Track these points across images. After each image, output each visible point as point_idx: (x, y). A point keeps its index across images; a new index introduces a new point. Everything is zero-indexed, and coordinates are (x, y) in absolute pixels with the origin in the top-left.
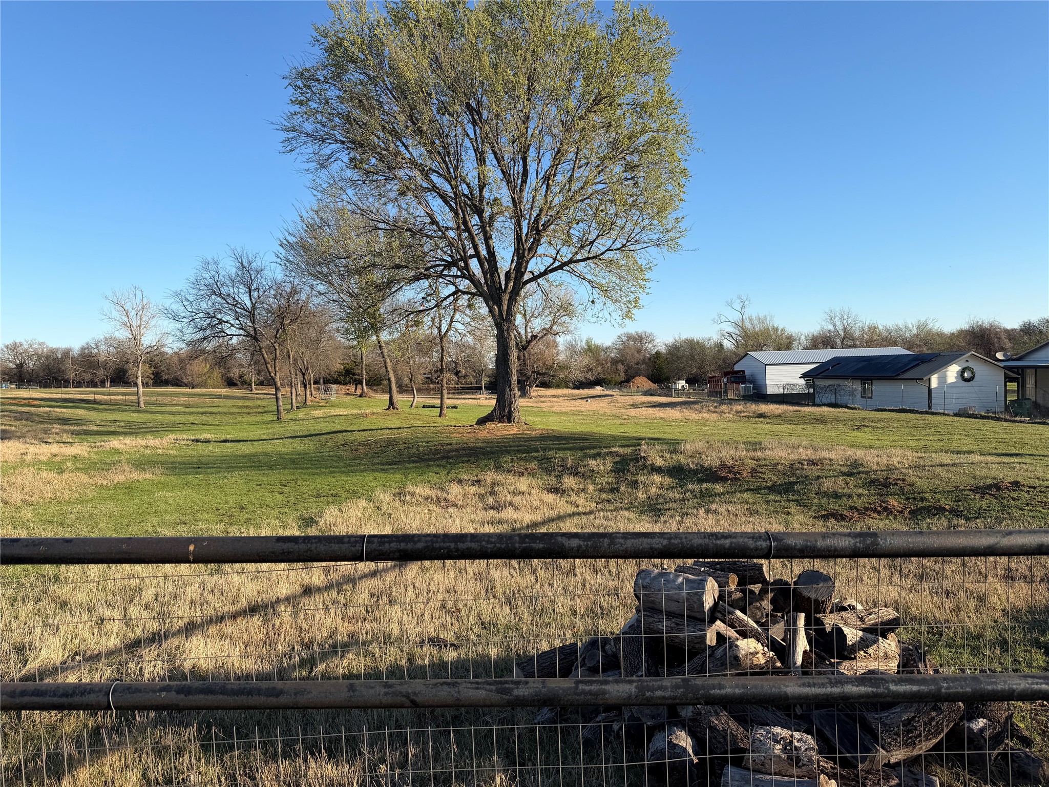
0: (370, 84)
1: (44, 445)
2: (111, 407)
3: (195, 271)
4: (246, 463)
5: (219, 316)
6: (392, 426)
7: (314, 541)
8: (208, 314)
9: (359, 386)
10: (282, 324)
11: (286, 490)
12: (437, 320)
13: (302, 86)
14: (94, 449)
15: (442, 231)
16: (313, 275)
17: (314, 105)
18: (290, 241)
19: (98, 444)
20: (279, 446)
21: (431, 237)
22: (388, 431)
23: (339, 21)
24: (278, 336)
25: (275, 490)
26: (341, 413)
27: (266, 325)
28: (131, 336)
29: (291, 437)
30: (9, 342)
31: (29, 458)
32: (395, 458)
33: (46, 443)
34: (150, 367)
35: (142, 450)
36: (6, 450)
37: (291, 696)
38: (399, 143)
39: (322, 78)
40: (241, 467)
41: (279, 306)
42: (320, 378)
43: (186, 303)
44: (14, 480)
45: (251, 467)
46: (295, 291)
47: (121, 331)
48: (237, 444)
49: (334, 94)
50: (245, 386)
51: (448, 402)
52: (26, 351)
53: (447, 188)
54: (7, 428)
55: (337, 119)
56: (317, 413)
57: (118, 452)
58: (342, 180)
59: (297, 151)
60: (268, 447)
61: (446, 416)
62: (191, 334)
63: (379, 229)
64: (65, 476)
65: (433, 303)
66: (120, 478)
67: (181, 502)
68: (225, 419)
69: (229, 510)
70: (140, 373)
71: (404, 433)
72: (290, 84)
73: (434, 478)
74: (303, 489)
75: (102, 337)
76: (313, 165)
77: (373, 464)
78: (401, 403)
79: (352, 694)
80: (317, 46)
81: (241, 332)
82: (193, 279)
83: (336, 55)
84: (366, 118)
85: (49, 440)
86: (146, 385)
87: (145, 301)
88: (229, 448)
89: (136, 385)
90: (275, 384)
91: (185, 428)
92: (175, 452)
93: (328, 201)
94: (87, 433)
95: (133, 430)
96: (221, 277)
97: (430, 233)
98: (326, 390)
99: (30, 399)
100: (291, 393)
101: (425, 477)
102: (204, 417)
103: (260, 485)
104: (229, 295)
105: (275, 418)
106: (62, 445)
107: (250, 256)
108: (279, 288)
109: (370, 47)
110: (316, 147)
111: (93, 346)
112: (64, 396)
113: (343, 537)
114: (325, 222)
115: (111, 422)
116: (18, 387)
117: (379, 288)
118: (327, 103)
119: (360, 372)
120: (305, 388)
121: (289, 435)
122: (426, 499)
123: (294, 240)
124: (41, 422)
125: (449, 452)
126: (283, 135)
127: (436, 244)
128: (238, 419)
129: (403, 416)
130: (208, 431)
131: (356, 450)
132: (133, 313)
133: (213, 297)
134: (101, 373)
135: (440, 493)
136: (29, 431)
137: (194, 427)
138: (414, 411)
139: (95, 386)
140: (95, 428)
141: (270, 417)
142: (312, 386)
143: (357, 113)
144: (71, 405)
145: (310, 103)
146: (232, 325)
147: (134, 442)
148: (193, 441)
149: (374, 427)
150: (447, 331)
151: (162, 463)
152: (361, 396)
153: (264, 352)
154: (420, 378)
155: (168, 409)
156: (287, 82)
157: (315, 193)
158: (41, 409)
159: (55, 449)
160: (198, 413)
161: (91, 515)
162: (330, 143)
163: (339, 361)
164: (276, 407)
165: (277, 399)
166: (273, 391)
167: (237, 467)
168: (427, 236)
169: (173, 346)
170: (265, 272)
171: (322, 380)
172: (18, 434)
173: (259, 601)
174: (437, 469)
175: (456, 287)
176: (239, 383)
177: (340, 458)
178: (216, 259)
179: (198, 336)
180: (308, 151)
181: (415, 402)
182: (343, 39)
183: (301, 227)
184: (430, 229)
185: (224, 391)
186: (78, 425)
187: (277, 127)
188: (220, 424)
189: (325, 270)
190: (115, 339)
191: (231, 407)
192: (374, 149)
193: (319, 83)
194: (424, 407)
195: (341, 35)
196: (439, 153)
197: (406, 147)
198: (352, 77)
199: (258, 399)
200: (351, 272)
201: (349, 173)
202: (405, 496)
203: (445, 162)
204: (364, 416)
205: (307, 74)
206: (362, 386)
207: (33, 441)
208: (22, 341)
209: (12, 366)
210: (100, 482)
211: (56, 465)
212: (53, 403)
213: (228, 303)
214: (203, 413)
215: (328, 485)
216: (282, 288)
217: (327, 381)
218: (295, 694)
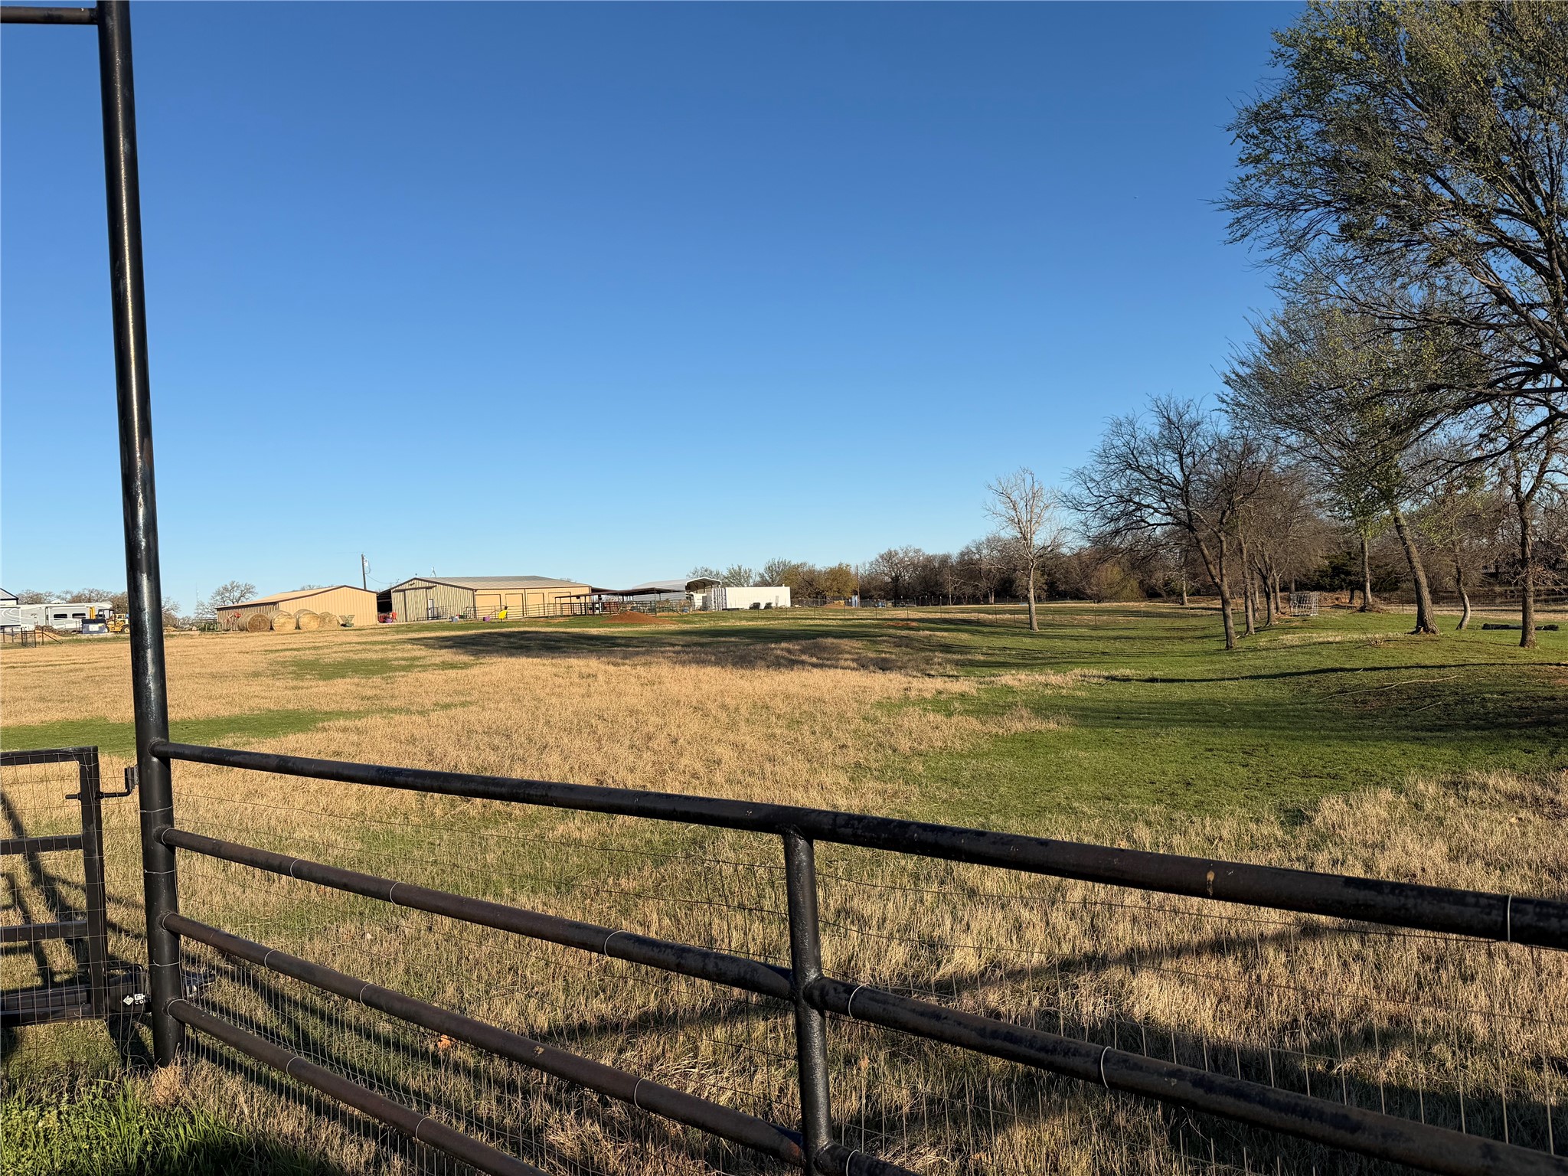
0: (1375, 97)
1: (927, 679)
2: (998, 630)
3: (1102, 438)
4: (1186, 714)
5: (1137, 499)
6: (1427, 663)
7: (1409, 893)
8: (1122, 497)
9: (1357, 593)
10: (1230, 502)
11: (1253, 761)
12: (1512, 472)
13: (1257, 132)
14: (983, 686)
15: (1520, 314)
16: (1279, 423)
17: (1277, 157)
18: (1241, 373)
19: (987, 679)
20: (1233, 691)
21: (1497, 328)
22: (1419, 672)
23: (1316, 13)
24: (1224, 521)
25: (1235, 759)
26: (1331, 639)
27: (1207, 506)
28: (1019, 535)
29: (1251, 677)
30: (884, 551)
31: (913, 694)
32: (1439, 718)
33: (929, 676)
34: (1043, 575)
35: (1041, 689)
36: (888, 684)
37: (1376, 1137)
38: (1429, 180)
39: (1290, 112)
40: (1180, 720)
41: (1226, 474)
42: (1290, 582)
43: (1090, 485)
44: (900, 723)
45: (1194, 721)
46: (1249, 449)
47: (1008, 529)
48: (1169, 684)
49: (1309, 130)
50: (1173, 598)
51: (1538, 618)
52: (901, 561)
53: (1530, 234)
54: (888, 656)
55: (1317, 170)
56: (1290, 639)
57: (1010, 690)
58: (1328, 262)
59: (1253, 234)
60: (1216, 692)
61: (1534, 645)
62: (1097, 527)
63: (1395, 330)
64: (954, 720)
65: (1502, 443)
66: (1018, 727)
67: (1100, 767)
68: (1148, 647)
69: (1169, 786)
70: (1032, 583)
71: (1453, 676)
72: (1238, 136)
73: (1524, 760)
74: (1280, 761)
75: (984, 539)
76: (1276, 252)
77: (1399, 728)
78: (1438, 620)
79: (1491, 1163)
80: (1280, 65)
81: (1169, 519)
82: (1099, 450)
83: (1313, 69)
84: (1368, 155)
85: (932, 673)
86: (1038, 599)
87: (1036, 488)
88: (1159, 691)
89: (1026, 599)
90: (1222, 594)
91: (1093, 660)
92: (1084, 694)
93: (1306, 301)
94: (973, 664)
95: (1027, 661)
96: (1139, 442)
97: (1494, 321)
98: (1301, 600)
99: (908, 620)
100: (1246, 607)
101: (1504, 756)
102: (1118, 644)
103: (1211, 750)
104: (1150, 467)
105: (1224, 647)
106: (946, 679)
107: (1181, 405)
108: (1226, 447)
109: (1372, 35)
110: (1283, 221)
111: (974, 549)
112: (947, 616)
113: (1465, 894)
114: (1299, 336)
115: (1000, 649)
116: (895, 605)
117: (1396, 429)
118: (1300, 147)
119: (1359, 569)
120: (1268, 598)
121: (1249, 674)
122: (1511, 797)
123: (1248, 371)
124: (922, 650)
125: (1550, 712)
126: (1230, 216)
127: (1511, 339)
128: (1167, 646)
129: (1446, 644)
130: (1126, 665)
131: (1364, 702)
132: (1022, 504)
133: (1128, 472)
134: (983, 584)
135: (1539, 791)
136: (909, 660)
137: (1106, 658)
138: (1467, 635)
139: (977, 602)
140: (982, 658)
141: (1213, 645)
142: (1279, 594)
143: (1352, 151)
144: (952, 627)
145: (1271, 156)
146: (1156, 510)
147: (1030, 678)
148: (1107, 678)
149: (1392, 664)
150: (1533, 490)
151: (1069, 709)
152: (1362, 610)
153: (1204, 547)
154: (1476, 576)
155: (1068, 631)
156: (1233, 134)
157: (1284, 293)
158: (921, 633)
159: (939, 683)
160: (1109, 638)
161: (988, 775)
162: (1306, 211)
163: (1320, 553)
164: (1223, 629)
165: (1226, 617)
166: (1218, 604)
167: (1174, 720)
168: (1490, 327)
169: (1073, 543)
170: (1204, 426)
171: (1293, 585)
172: (899, 664)
173: (1233, 934)
174: (1527, 744)
175: (1551, 408)
176: (1164, 594)
177: (1337, 714)
178: (1130, 418)
179: (1108, 529)
180: (1271, 230)
181: (1467, 619)
182: (1324, 40)
183: (1259, 348)
184: (1495, 315)
185: (1143, 606)
186: (961, 653)
187: (1220, 206)
188: (1141, 654)
189: (1299, 410)
190: (999, 540)
191: (1155, 629)
192: (1382, 200)
193: (1286, 121)
194: (1486, 627)
195: (1319, 35)
196: (1512, 179)
197: (1444, 183)
198: (1340, 95)
199: (1194, 616)
200: (1346, 410)
201: (1339, 250)
202: (1466, 787)
203: (1523, 190)
204: (1372, 644)
205: (1265, 113)
206: (1365, 593)
207: (915, 673)
208: (898, 549)
209: (888, 579)
210: (994, 731)
211: (942, 705)
212: (932, 625)
213: (1149, 478)
214: (1116, 638)
215: (1320, 759)
216: (1230, 447)
217: (1301, 586)
218: (1384, 1136)
